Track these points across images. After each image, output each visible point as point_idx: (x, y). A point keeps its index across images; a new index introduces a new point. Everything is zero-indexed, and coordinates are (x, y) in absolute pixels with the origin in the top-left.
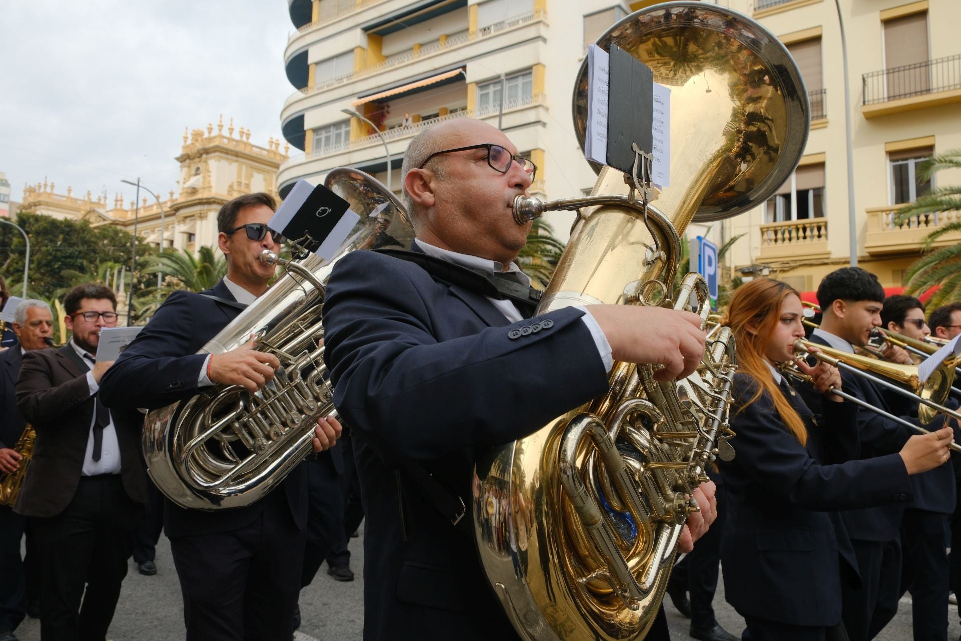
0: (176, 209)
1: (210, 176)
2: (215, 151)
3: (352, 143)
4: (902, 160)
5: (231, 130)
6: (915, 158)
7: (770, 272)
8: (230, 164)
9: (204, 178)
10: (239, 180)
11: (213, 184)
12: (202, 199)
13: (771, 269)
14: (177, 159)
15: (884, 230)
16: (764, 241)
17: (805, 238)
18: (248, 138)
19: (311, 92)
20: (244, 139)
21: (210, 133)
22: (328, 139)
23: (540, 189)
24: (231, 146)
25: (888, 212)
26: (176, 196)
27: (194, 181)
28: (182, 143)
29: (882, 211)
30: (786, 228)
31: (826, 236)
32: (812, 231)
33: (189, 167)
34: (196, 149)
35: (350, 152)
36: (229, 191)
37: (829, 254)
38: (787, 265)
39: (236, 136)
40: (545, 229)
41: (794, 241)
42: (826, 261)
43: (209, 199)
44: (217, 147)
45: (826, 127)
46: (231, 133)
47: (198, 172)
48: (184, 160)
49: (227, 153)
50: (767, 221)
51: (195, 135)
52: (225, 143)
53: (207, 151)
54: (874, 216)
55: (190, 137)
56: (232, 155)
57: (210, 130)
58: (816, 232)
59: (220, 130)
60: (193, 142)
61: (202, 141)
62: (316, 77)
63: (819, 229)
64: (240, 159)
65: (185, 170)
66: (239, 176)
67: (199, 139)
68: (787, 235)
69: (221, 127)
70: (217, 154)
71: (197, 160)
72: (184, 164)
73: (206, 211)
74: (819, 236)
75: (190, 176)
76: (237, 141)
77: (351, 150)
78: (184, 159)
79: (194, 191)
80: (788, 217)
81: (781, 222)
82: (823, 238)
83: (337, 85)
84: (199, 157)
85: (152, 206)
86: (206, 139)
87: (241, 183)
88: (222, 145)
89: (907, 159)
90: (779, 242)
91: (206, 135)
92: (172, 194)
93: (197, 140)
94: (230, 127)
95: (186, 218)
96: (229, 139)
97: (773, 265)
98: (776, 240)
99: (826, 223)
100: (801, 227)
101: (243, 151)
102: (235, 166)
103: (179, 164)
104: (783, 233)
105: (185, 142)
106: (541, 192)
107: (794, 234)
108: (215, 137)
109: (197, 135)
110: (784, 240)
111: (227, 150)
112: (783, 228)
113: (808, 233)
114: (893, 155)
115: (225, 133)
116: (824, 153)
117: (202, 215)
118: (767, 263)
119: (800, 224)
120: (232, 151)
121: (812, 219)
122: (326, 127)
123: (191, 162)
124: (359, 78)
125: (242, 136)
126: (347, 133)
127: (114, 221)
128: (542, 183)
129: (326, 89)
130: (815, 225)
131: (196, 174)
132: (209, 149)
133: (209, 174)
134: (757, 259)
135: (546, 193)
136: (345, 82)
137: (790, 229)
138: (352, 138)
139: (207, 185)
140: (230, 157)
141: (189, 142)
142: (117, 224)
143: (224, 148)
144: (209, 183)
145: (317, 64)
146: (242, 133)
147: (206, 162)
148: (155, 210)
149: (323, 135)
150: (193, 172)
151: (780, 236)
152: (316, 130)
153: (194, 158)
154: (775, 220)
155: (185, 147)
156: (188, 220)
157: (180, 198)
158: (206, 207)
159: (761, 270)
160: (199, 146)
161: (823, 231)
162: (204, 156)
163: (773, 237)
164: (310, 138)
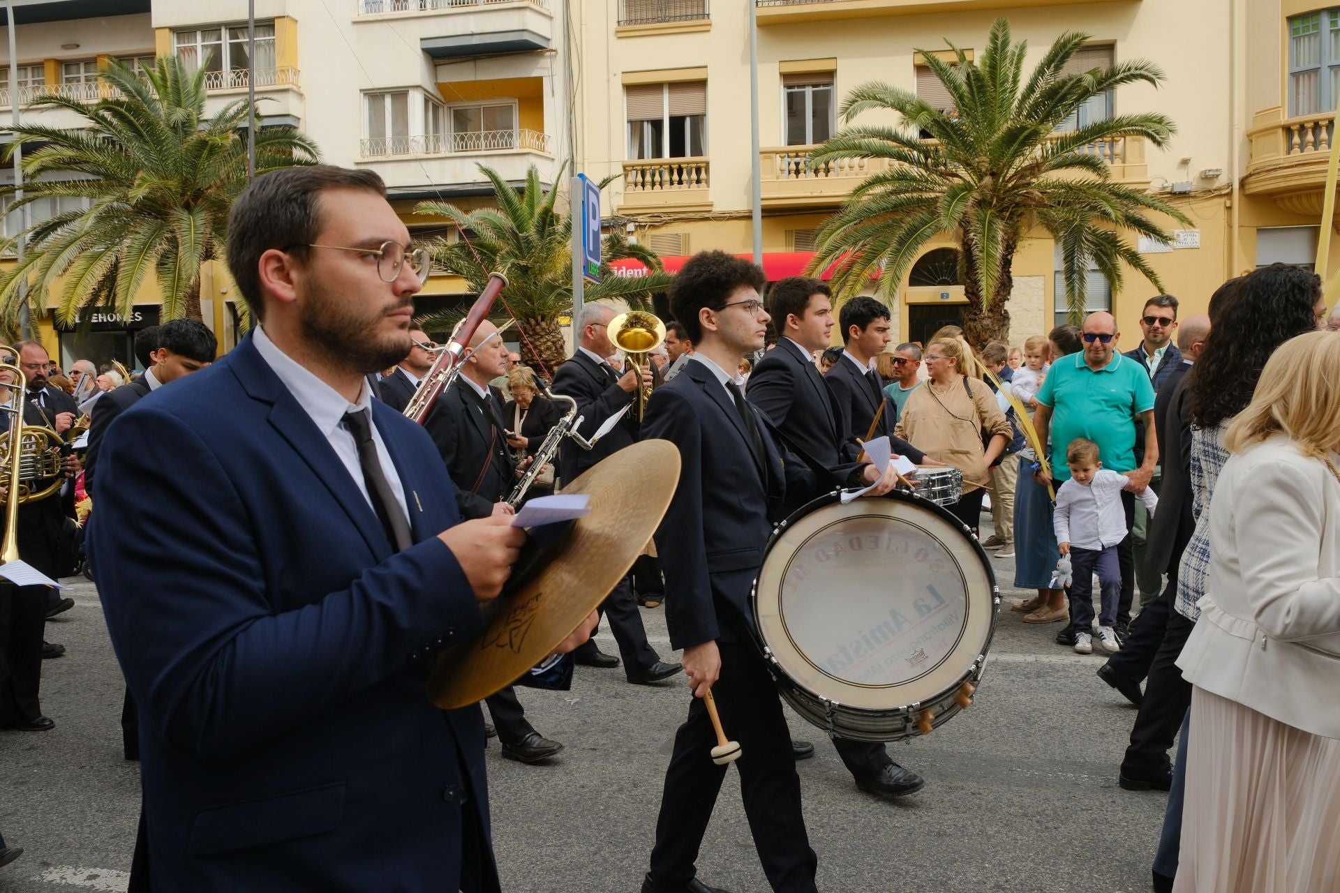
4: (799, 86)
6: (814, 86)
7: (636, 227)
13: (637, 224)
15: (778, 178)
16: (627, 184)
17: (680, 182)
23: (293, 84)
25: (783, 155)
29: (777, 153)
30: (657, 167)
31: (707, 182)
32: (689, 173)
37: (711, 205)
38: (658, 219)
40: (306, 149)
41: (667, 186)
42: (707, 215)
45: (708, 31)
50: (630, 156)
54: (766, 158)
58: (694, 176)
63: (698, 171)
68: (657, 178)
74: (698, 181)
80: (658, 152)
81: (648, 159)
82: (703, 184)
89: (804, 86)
90: (648, 187)
97: (640, 219)
98: (643, 185)
99: (707, 163)
100: (675, 166)
104: (653, 175)
106: (295, 88)
107: (666, 177)
110: (653, 184)
112: (653, 167)
113: (685, 176)
114: (788, 78)
116: (706, 67)
118: (632, 215)
119: (674, 164)
121: (688, 158)
128: (295, 74)
130: (694, 165)
134: (619, 209)
135: (302, 90)
137: (662, 169)
151: (648, 178)
154: (641, 156)
159: (625, 225)
161: (703, 175)
163: (640, 179)
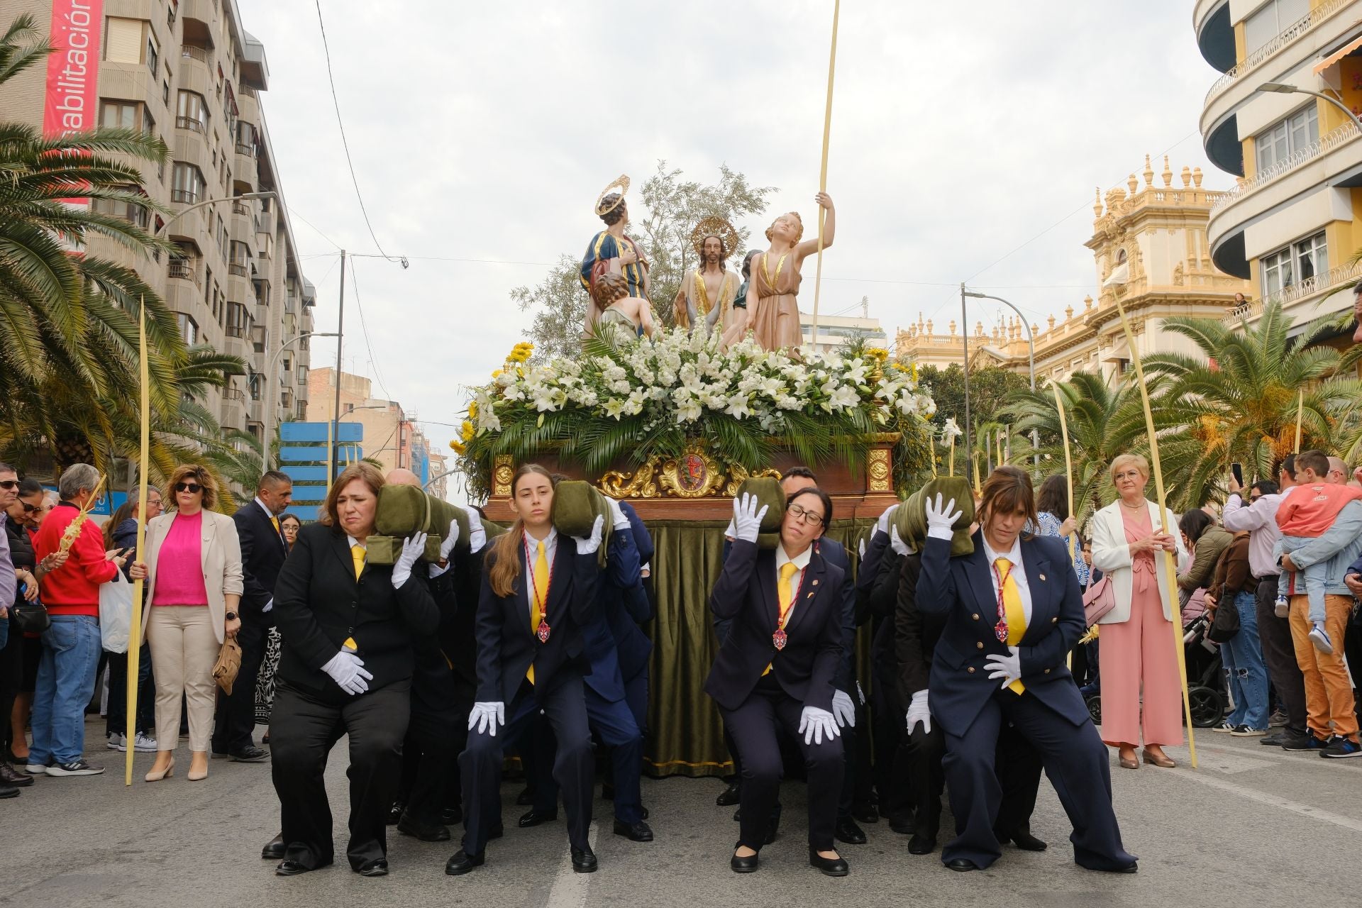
0: (1096, 324)
1: (1141, 261)
2: (1145, 218)
3: (1324, 140)
5: (1168, 176)
8: (1172, 233)
9: (1133, 265)
10: (1192, 256)
11: (1148, 272)
12: (1133, 301)
14: (1088, 244)
18: (1198, 184)
19: (1241, 72)
20: (1192, 185)
21: (1133, 190)
22: (1280, 146)
24: (1171, 203)
26: (1095, 304)
27: (1119, 274)
28: (1094, 218)
33: (1108, 253)
34: (1114, 221)
35: (1321, 159)
36: (1177, 278)
39: (1177, 184)
43: (1144, 298)
44: (1146, 209)
46: (1168, 183)
47: (1122, 259)
48: (1100, 244)
49: (1166, 217)
51: (1111, 200)
52: (1160, 201)
53: (1131, 221)
55: (1104, 203)
56: (1174, 217)
57: (1133, 184)
59: (1149, 182)
60: (1110, 211)
61: (1122, 206)
62: (1248, 45)
64: (1188, 221)
65: (1103, 259)
66: (1191, 249)
67: (1118, 204)
69: (1148, 176)
70: (1149, 221)
71: (1119, 238)
72: (1099, 250)
73: (1141, 319)
75: (1112, 267)
76: (1179, 193)
77: (1322, 154)
78: (1099, 242)
79: (1121, 289)
83: (1284, 46)
84: (1121, 234)
85: (1062, 327)
86: (1128, 201)
87: (1195, 260)
88: (1154, 205)
91: (1128, 195)
92: (1089, 302)
93: (1114, 208)
94: (1164, 171)
95: (1112, 335)
96: (1164, 192)
101: (1191, 206)
102: (1181, 234)
103: (1093, 252)
105: (1098, 214)
108: (1142, 195)
109: (1115, 198)
111: (1164, 210)
115: (1158, 183)
117: (1136, 327)
120: (1173, 210)
122: (1276, 126)
123: (1111, 244)
124: (1322, 20)
125: (1187, 183)
126: (1314, 126)
127: (1012, 360)
129: (1266, 58)
131: (1120, 264)
132: (1134, 216)
133: (1139, 257)
136: (1299, 34)
138: (1323, 133)
139: (1138, 276)
140: (1170, 221)
141: (1104, 212)
142: (1016, 365)
143: (1158, 210)
144: (1141, 272)
145: (1245, 21)
146: (1186, 177)
147: (1132, 239)
148: (1068, 333)
149: (1272, 141)
150: (1115, 260)
152: (1258, 137)
153: (1114, 238)
155: (1097, 224)
156: (1116, 339)
157: (1100, 307)
158: (1141, 312)
160: (1118, 215)
162: (1129, 230)
164: (1249, 153)
